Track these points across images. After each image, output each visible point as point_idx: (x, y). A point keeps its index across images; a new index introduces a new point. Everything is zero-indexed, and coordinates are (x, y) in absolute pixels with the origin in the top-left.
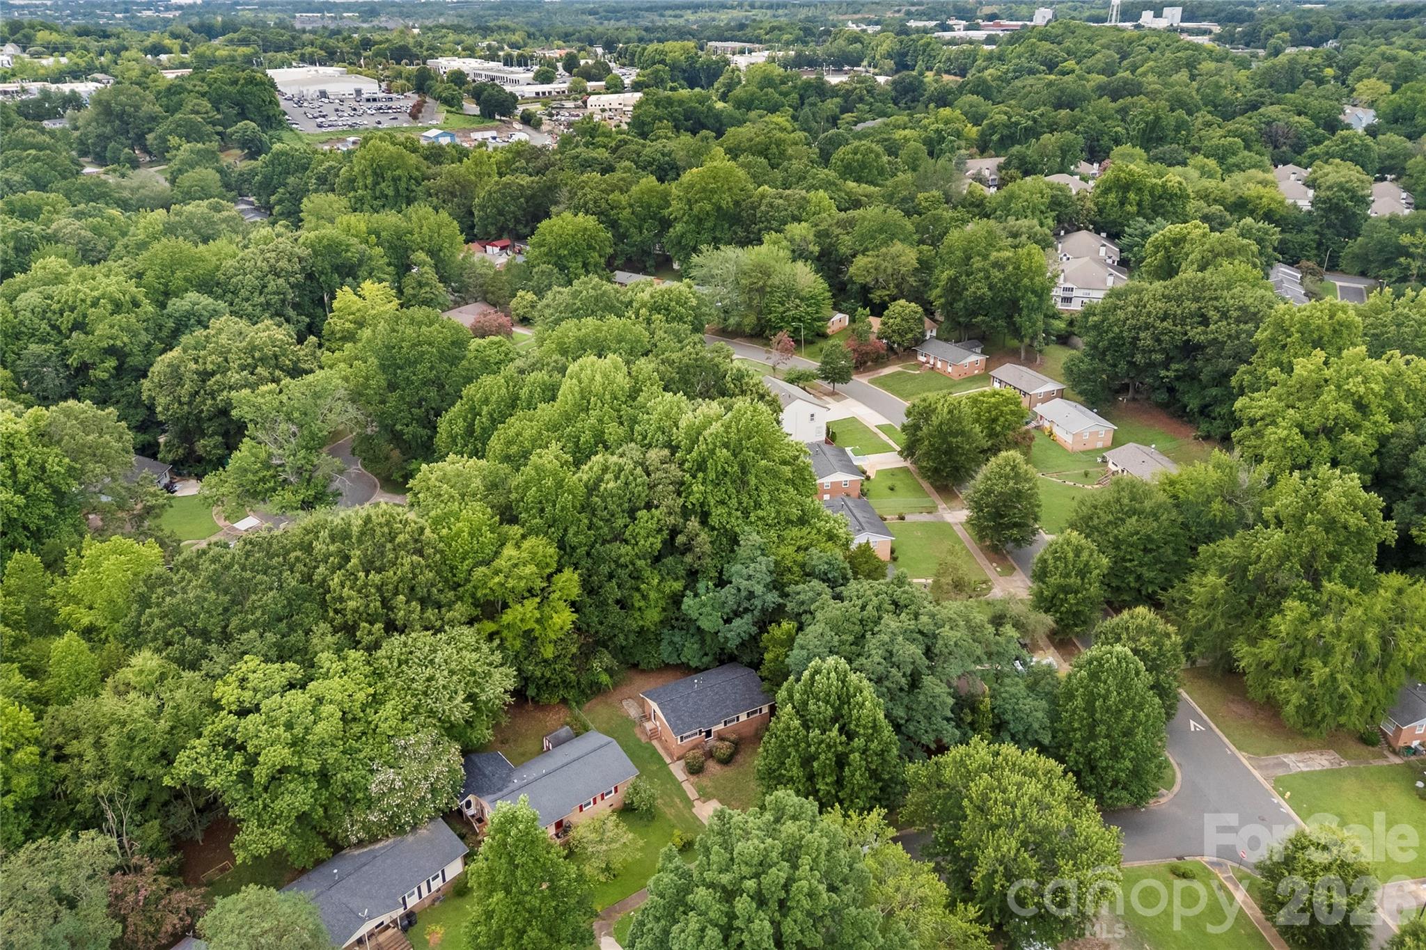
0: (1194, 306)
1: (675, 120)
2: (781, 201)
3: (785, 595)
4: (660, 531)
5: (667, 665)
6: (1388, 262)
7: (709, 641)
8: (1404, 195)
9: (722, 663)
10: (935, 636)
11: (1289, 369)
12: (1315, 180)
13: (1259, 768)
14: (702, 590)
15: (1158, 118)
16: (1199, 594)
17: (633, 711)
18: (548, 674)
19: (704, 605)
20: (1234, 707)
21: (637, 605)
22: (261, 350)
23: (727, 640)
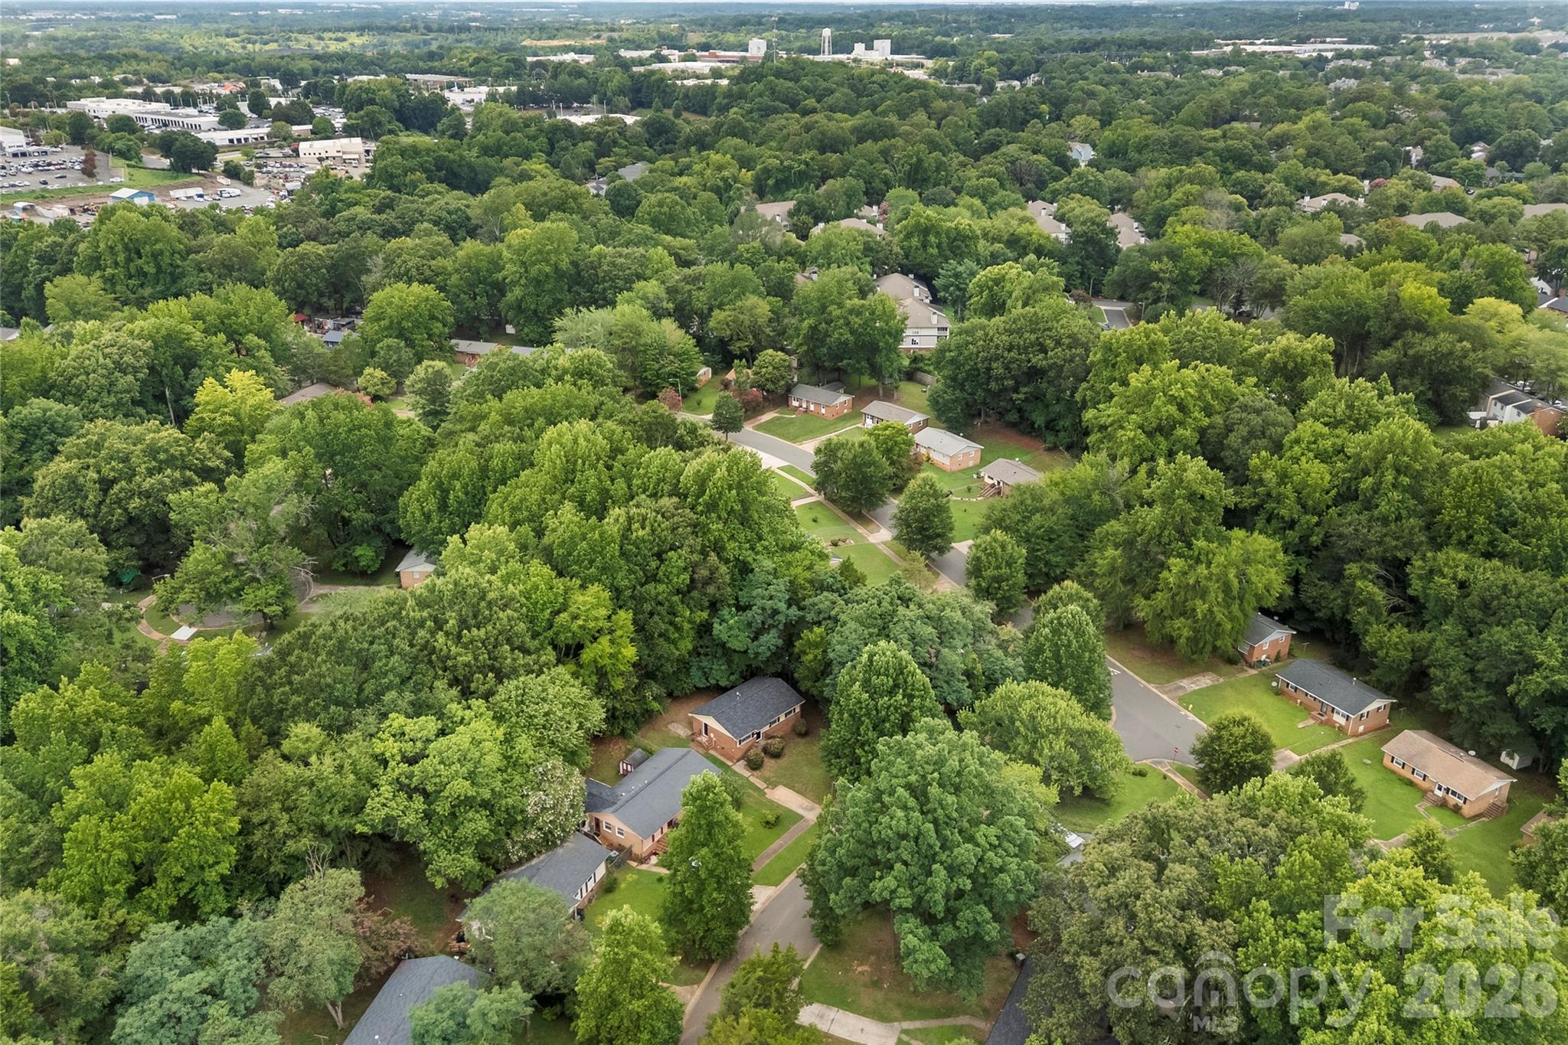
0: (1033, 337)
1: (425, 170)
2: (622, 260)
3: (801, 609)
4: (685, 569)
5: (698, 689)
6: (1144, 287)
7: (736, 658)
8: (1136, 225)
9: (748, 679)
10: (940, 618)
11: (1125, 383)
12: (1064, 214)
13: (1165, 693)
14: (727, 617)
15: (920, 161)
16: (1102, 566)
17: (681, 731)
18: (618, 705)
19: (731, 628)
20: (1136, 653)
22: (166, 451)
23: (757, 654)
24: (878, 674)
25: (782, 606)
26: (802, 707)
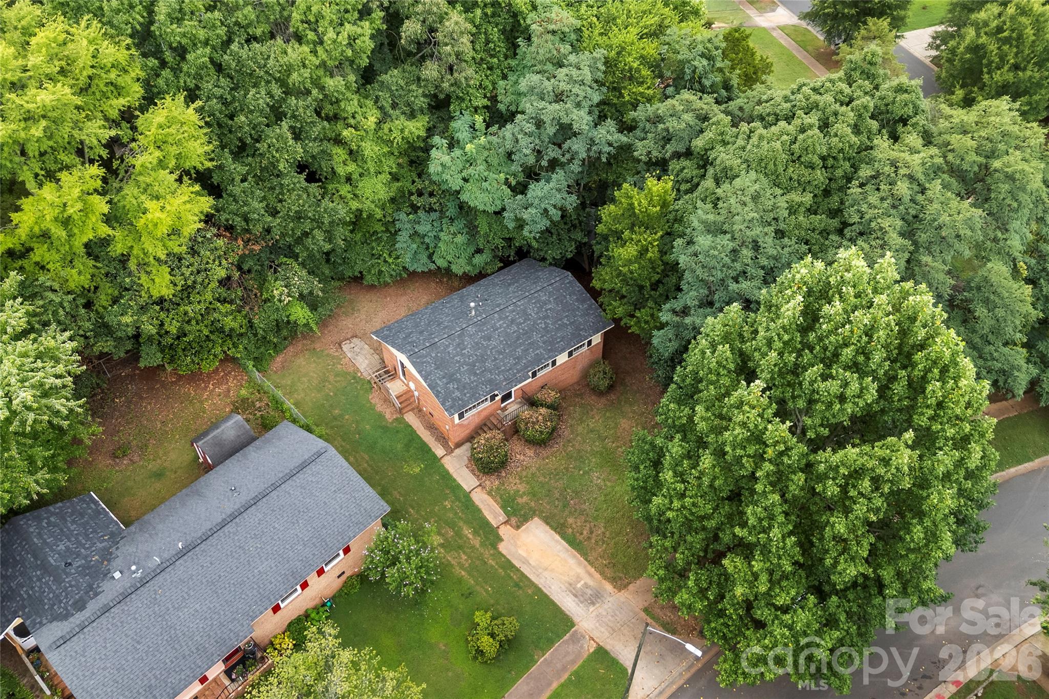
3: (626, 127)
5: (413, 275)
7: (483, 225)
9: (506, 263)
14: (463, 134)
17: (362, 362)
19: (471, 162)
21: (341, 170)
23: (521, 224)
24: (830, 359)
25: (581, 119)
26: (606, 336)
